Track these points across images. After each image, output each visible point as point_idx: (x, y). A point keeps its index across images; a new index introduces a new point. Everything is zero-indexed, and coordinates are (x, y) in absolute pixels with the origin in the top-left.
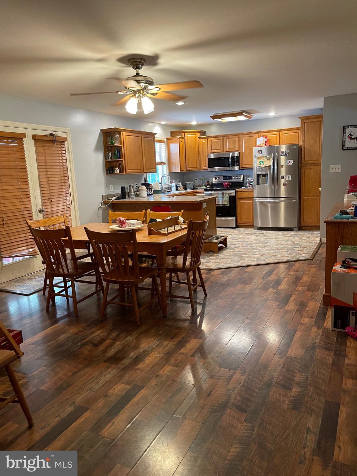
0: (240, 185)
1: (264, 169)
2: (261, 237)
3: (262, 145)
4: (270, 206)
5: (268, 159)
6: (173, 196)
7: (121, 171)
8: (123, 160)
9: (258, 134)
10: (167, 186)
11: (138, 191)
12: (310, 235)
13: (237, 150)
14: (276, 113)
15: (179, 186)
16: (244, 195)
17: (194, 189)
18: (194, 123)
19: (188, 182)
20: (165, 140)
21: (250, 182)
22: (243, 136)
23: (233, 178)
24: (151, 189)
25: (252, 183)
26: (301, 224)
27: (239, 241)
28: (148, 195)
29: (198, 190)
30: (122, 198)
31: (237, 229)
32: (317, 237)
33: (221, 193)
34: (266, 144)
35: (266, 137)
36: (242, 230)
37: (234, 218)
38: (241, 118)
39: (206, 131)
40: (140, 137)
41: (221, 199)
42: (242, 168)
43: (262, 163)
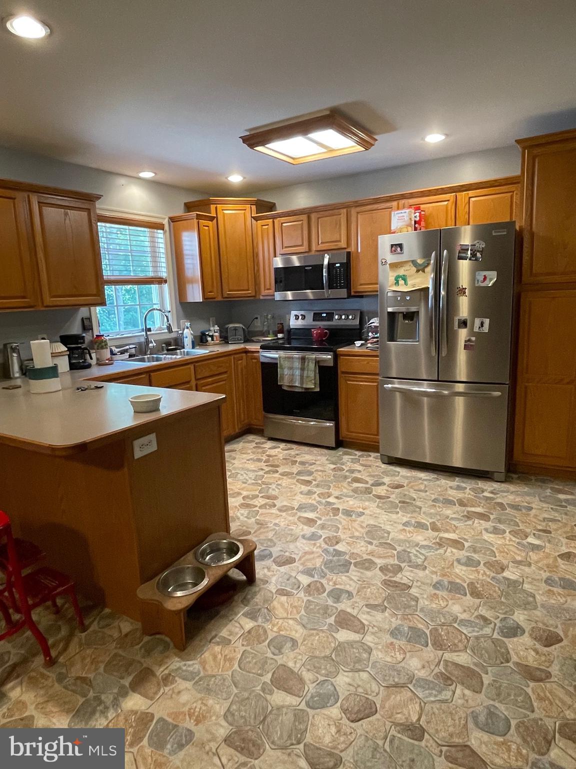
0: (351, 335)
1: (408, 298)
5: (421, 269)
9: (395, 202)
13: (343, 247)
16: (358, 365)
17: (246, 341)
19: (232, 325)
20: (166, 222)
22: (359, 209)
23: (337, 317)
24: (87, 350)
26: (515, 458)
29: (249, 346)
31: (341, 451)
33: (299, 358)
34: (415, 228)
35: (417, 209)
37: (332, 424)
39: (274, 204)
40: (20, 200)
41: (298, 373)
42: (356, 292)
43: (401, 282)
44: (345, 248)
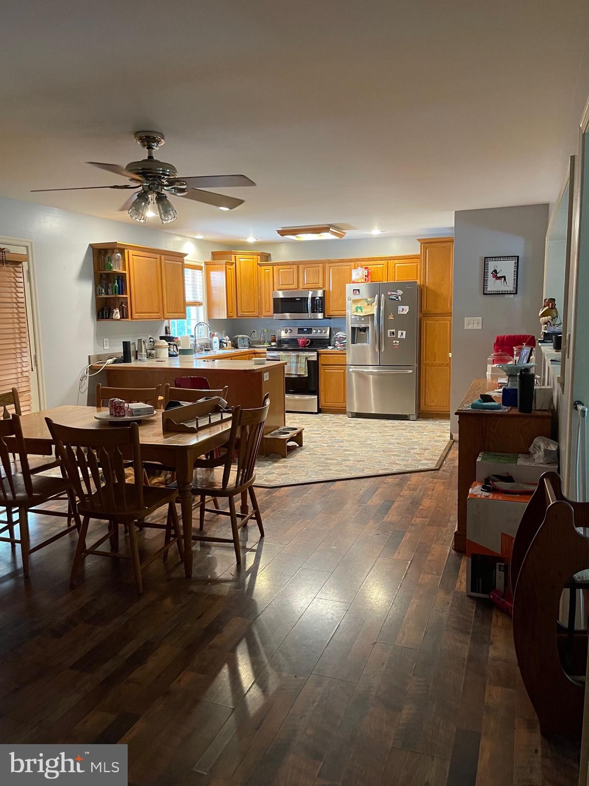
0: (325, 343)
1: (363, 319)
2: (358, 429)
3: (360, 281)
4: (373, 378)
5: (370, 304)
6: (214, 359)
7: (123, 316)
8: (128, 296)
9: (353, 263)
10: (204, 342)
11: (153, 349)
12: (435, 427)
13: (321, 287)
14: (382, 231)
15: (225, 342)
16: (332, 360)
17: (250, 347)
18: (251, 240)
19: (240, 336)
20: (203, 265)
21: (341, 340)
22: (330, 265)
23: (314, 331)
24: (176, 346)
25: (344, 341)
26: (421, 409)
27: (322, 437)
28: (170, 355)
29: (256, 350)
30: (124, 362)
31: (320, 415)
32: (446, 431)
33: (295, 356)
34: (366, 280)
35: (366, 268)
36: (327, 417)
37: (316, 397)
38: (326, 236)
39: (270, 254)
40: (158, 259)
41: (294, 365)
42: (328, 315)
43: (359, 310)
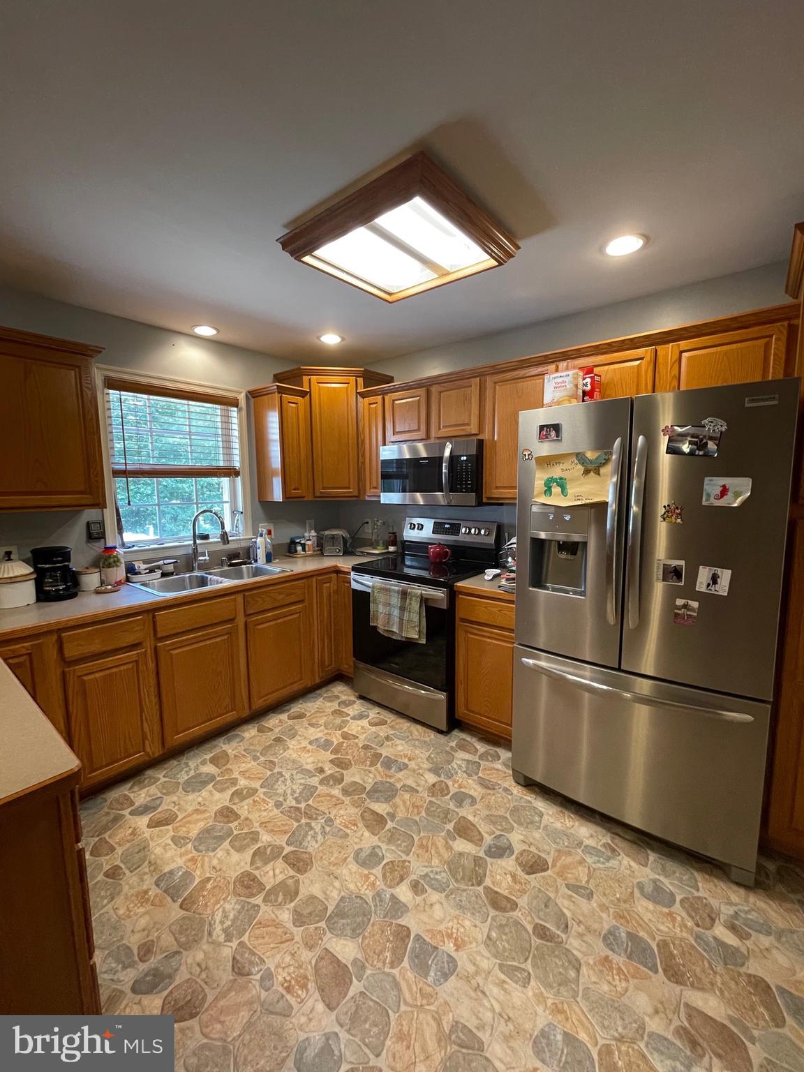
0: (480, 559)
1: (567, 518)
9: (553, 365)
13: (473, 432)
16: (482, 611)
17: (344, 553)
19: (333, 532)
22: (496, 378)
23: (464, 530)
34: (584, 402)
35: (589, 373)
39: (393, 377)
41: (396, 613)
42: (488, 498)
43: (556, 490)
44: (477, 434)
